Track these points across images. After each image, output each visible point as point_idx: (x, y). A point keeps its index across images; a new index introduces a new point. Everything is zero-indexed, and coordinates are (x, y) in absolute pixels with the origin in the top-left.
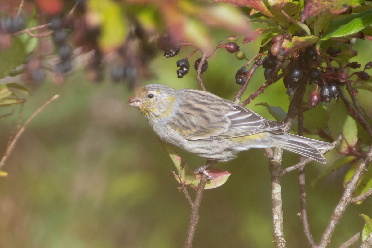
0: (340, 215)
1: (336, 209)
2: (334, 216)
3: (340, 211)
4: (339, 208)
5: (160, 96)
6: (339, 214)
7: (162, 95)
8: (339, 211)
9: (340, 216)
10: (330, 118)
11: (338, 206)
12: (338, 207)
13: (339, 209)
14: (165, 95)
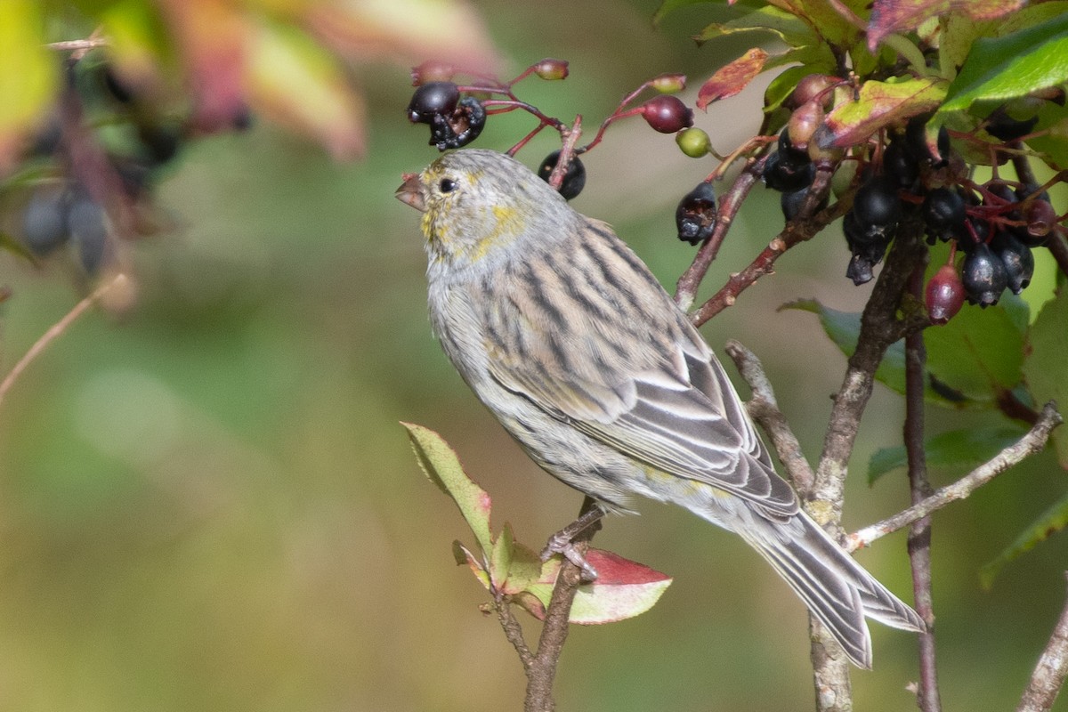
0: (1051, 689)
1: (1039, 667)
2: (1032, 692)
3: (1050, 672)
4: (1048, 663)
5: (475, 192)
6: (1048, 686)
7: (483, 191)
8: (1047, 672)
9: (1052, 693)
10: (1030, 350)
11: (1044, 656)
12: (1045, 659)
13: (1048, 668)
14: (491, 193)
